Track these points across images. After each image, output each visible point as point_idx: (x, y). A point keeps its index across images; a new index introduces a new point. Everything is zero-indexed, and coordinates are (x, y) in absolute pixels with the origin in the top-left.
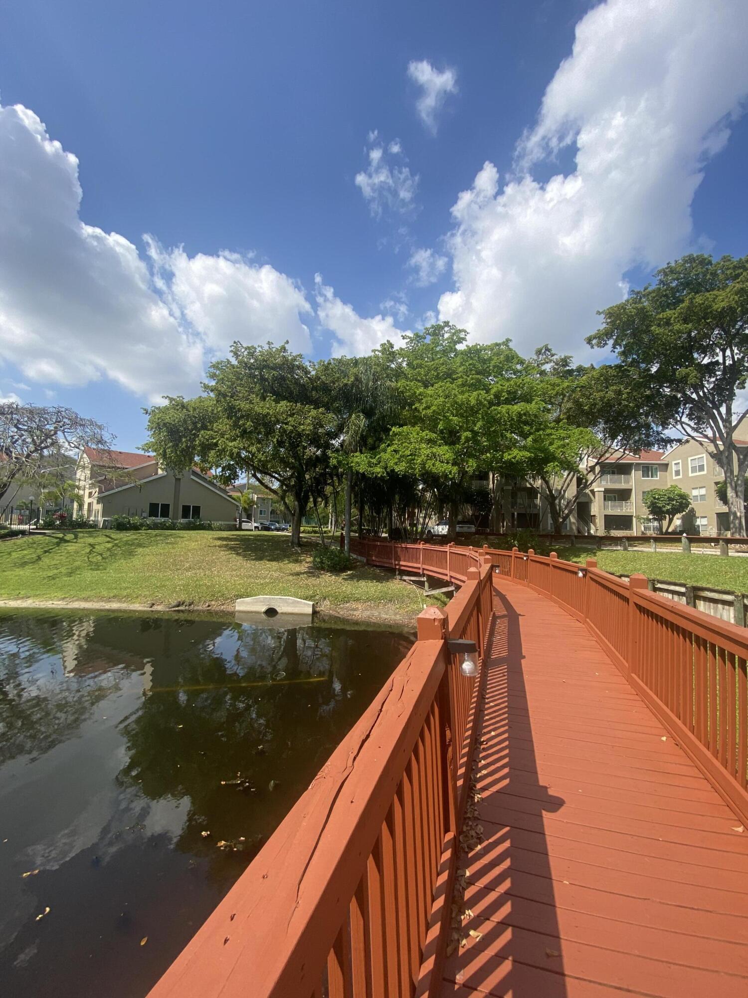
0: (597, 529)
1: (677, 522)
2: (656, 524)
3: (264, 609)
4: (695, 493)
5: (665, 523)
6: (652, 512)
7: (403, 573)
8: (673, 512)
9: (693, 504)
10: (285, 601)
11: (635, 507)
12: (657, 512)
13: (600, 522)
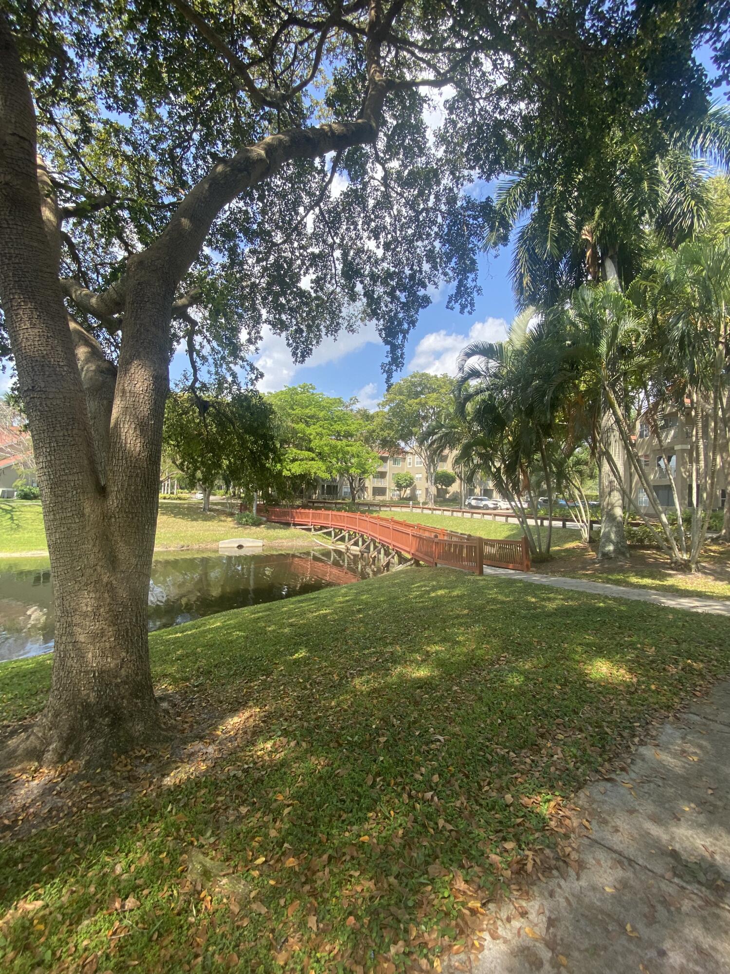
0: (368, 496)
1: (408, 491)
2: (398, 492)
3: (237, 545)
4: (417, 476)
5: (402, 492)
6: (397, 486)
7: (295, 525)
8: (406, 487)
9: (416, 482)
10: (249, 541)
11: (388, 483)
12: (399, 486)
13: (370, 491)
